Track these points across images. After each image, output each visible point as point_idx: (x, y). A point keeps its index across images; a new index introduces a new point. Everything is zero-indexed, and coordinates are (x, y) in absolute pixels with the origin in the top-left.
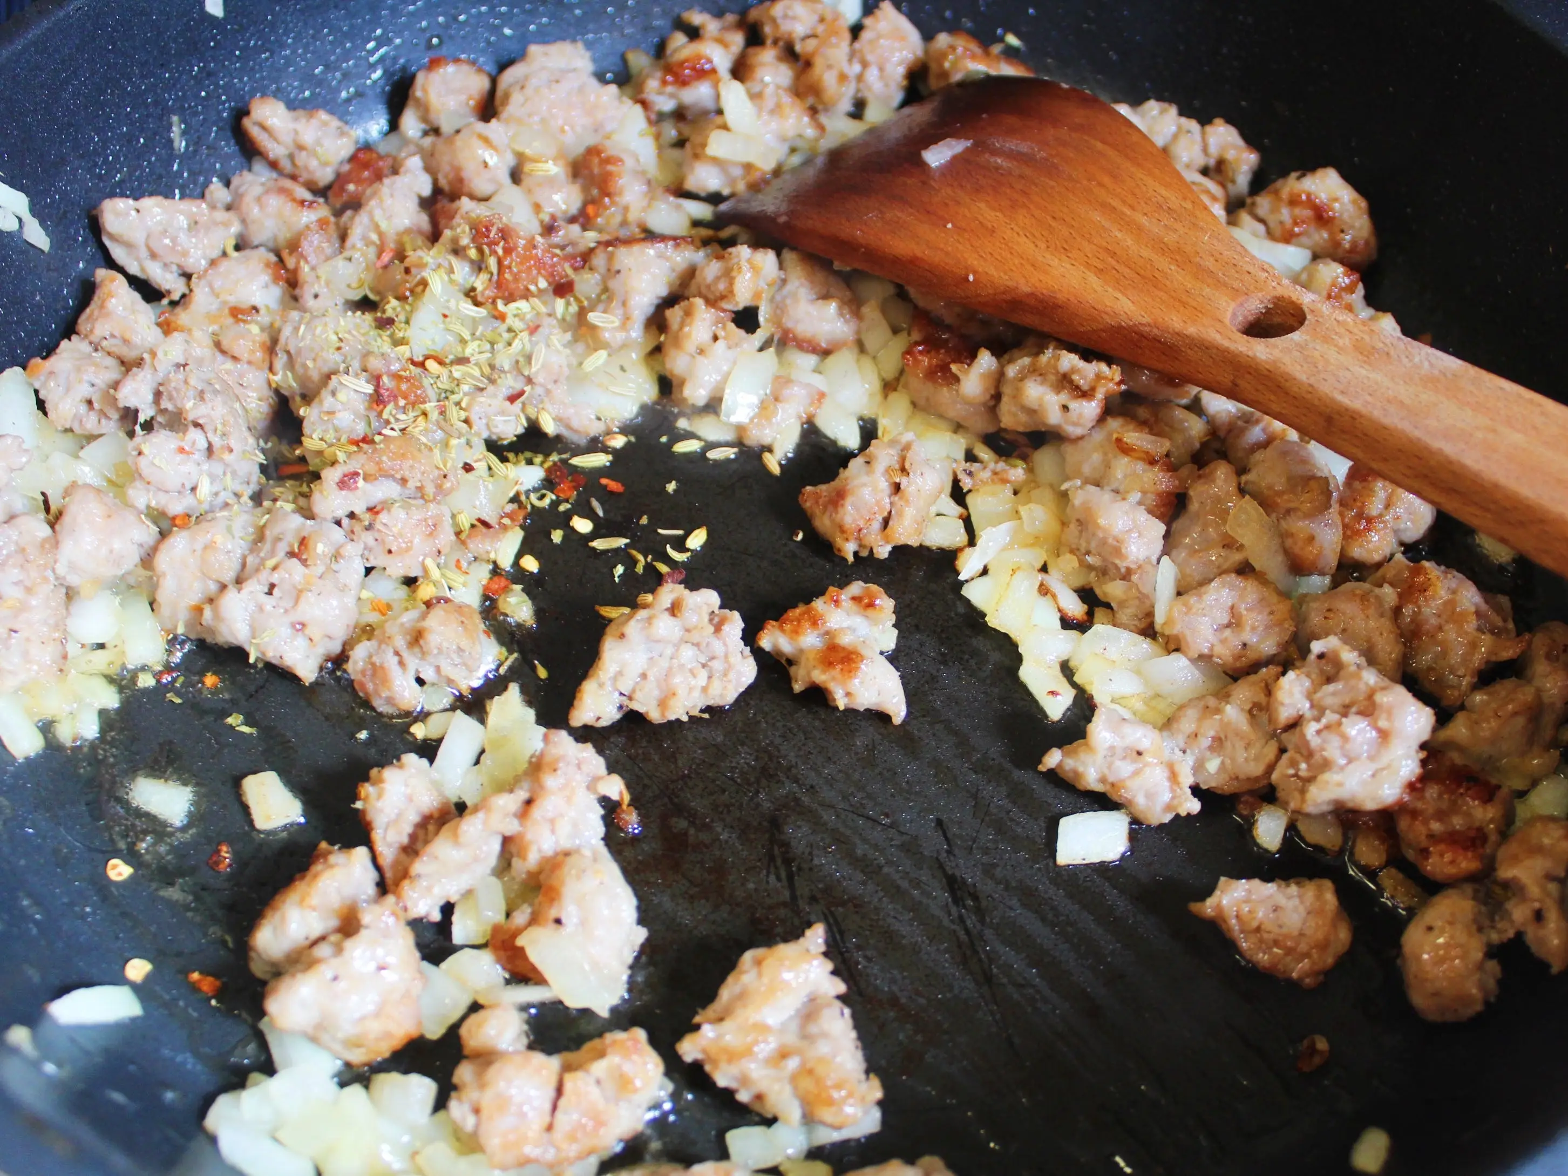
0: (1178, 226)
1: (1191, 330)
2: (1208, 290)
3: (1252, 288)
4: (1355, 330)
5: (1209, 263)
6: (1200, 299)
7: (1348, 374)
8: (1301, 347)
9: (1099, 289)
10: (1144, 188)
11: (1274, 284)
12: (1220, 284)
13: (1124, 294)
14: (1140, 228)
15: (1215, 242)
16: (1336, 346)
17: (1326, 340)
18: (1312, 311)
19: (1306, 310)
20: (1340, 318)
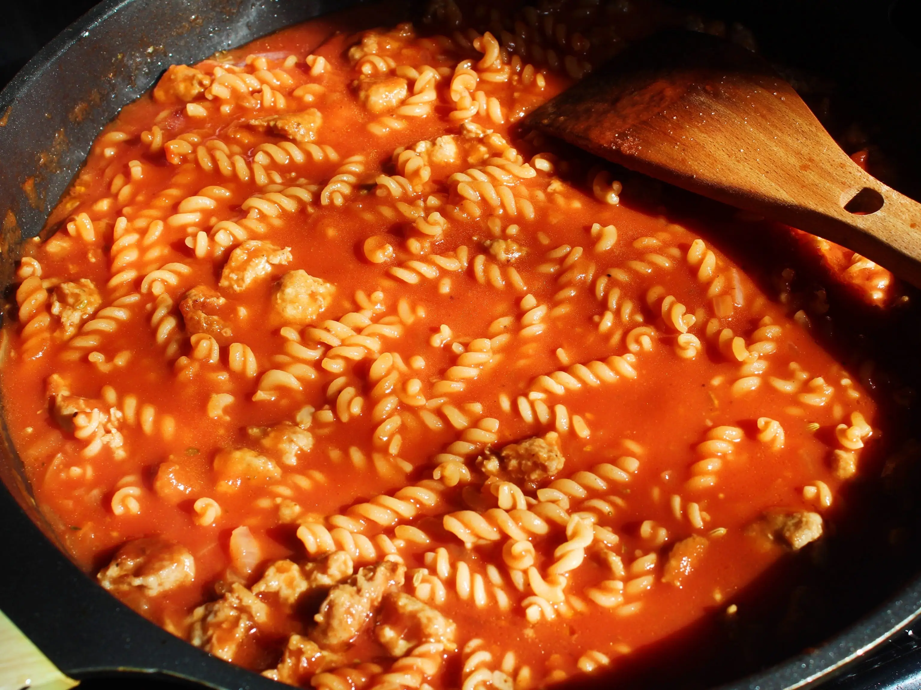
0: (808, 142)
1: (821, 210)
2: (828, 184)
3: (852, 182)
4: (911, 209)
5: (828, 167)
6: (824, 190)
7: (908, 237)
8: (883, 219)
9: (767, 184)
10: (787, 118)
11: (865, 180)
12: (834, 180)
13: (781, 187)
14: (787, 144)
15: (830, 153)
16: (902, 219)
17: (896, 215)
18: (887, 197)
19: (884, 197)
20: (903, 202)
